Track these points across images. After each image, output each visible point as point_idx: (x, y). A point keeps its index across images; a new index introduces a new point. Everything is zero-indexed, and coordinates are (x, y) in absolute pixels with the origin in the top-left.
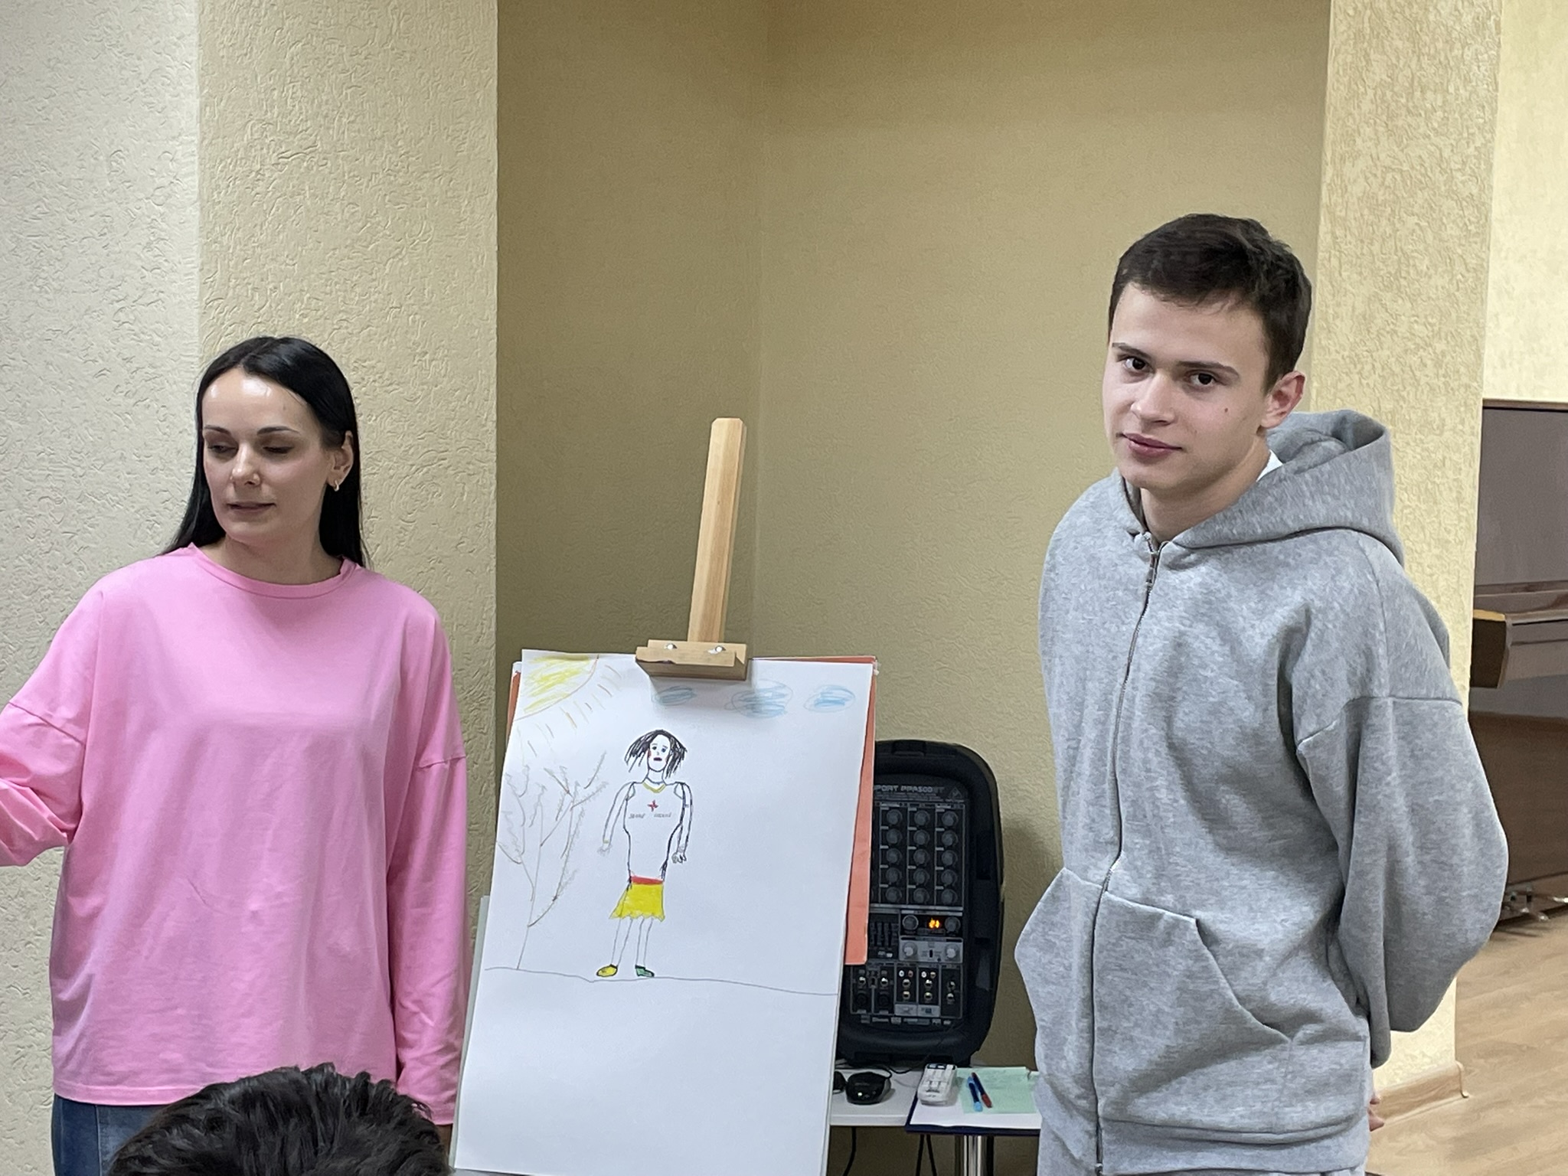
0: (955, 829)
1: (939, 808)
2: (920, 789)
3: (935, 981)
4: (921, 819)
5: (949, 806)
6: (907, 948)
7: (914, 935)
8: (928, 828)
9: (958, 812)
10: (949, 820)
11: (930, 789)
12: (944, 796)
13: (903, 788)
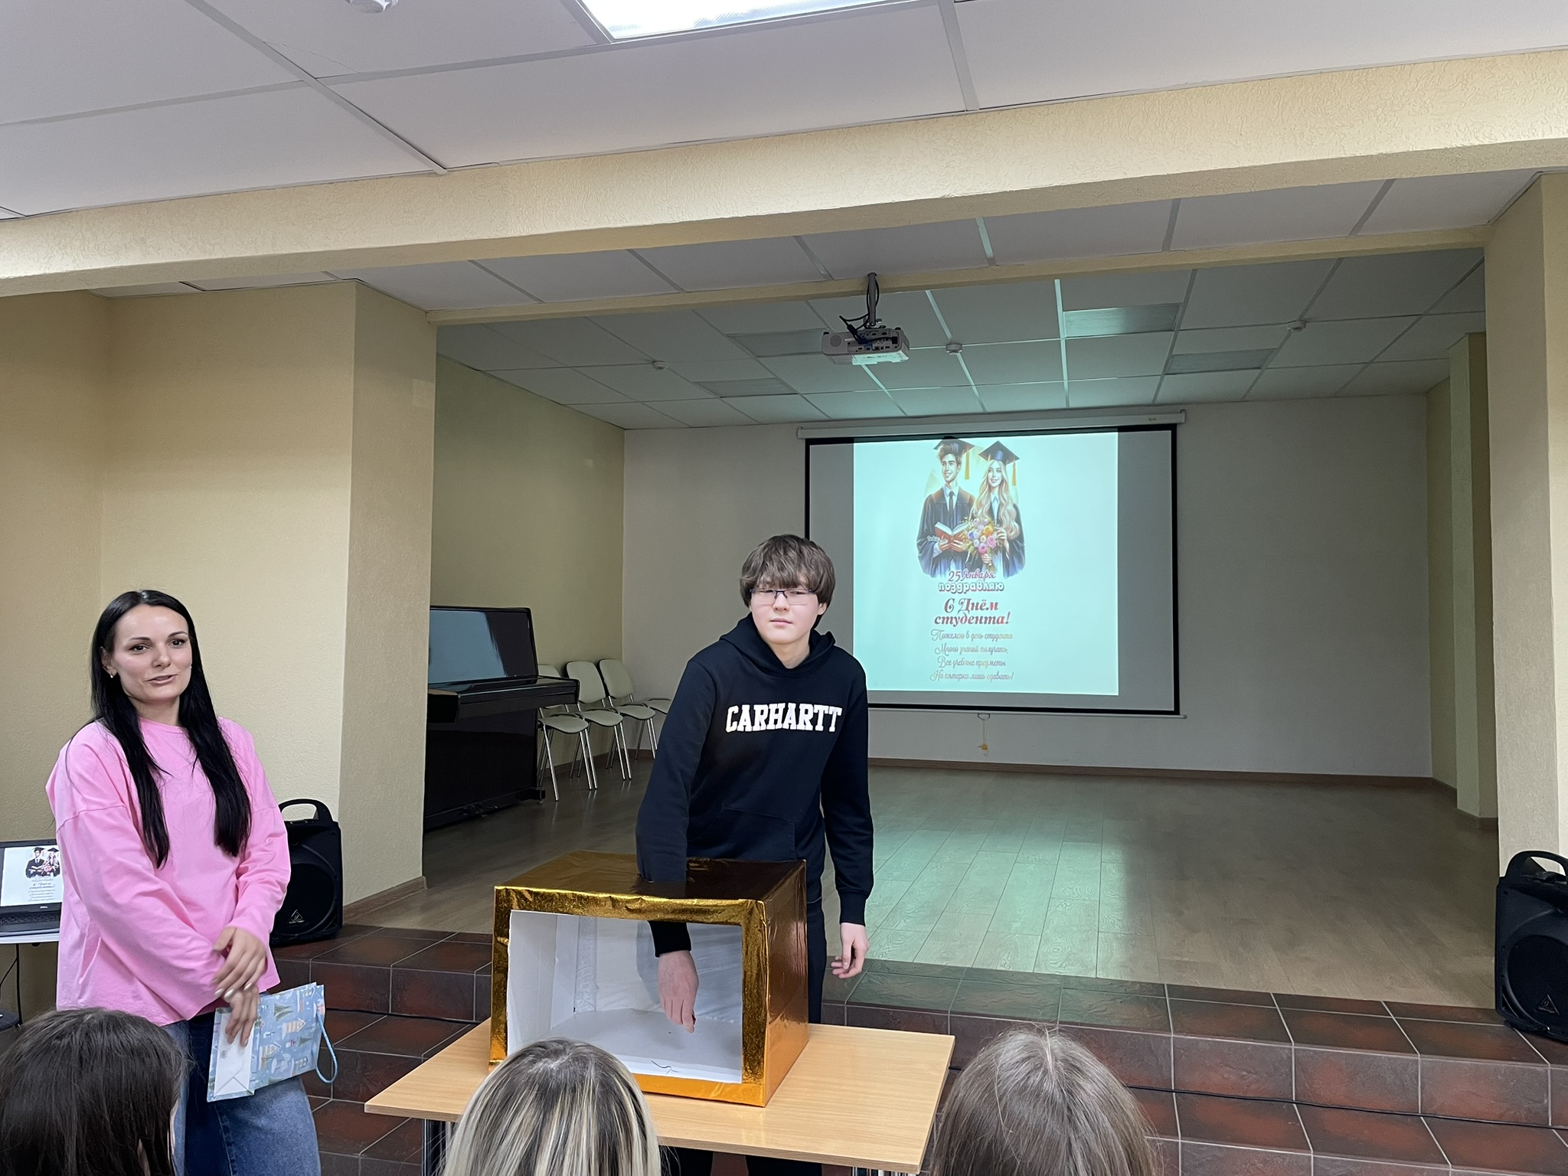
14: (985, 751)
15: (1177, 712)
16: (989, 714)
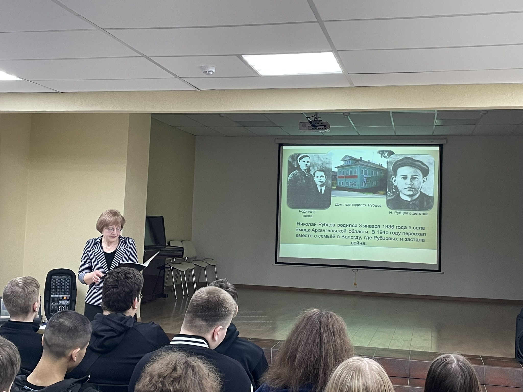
0: (69, 282)
1: (66, 279)
2: (63, 276)
3: (65, 307)
4: (64, 281)
5: (68, 279)
6: (60, 302)
7: (61, 300)
8: (64, 283)
9: (69, 280)
10: (68, 281)
11: (65, 276)
12: (67, 277)
13: (60, 276)
14: (356, 286)
15: (439, 270)
16: (357, 270)
